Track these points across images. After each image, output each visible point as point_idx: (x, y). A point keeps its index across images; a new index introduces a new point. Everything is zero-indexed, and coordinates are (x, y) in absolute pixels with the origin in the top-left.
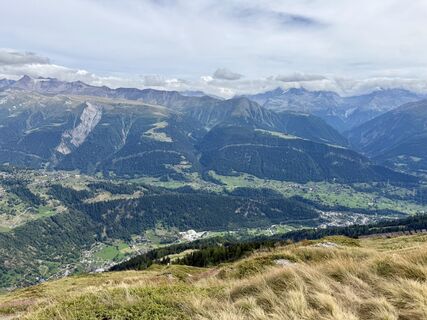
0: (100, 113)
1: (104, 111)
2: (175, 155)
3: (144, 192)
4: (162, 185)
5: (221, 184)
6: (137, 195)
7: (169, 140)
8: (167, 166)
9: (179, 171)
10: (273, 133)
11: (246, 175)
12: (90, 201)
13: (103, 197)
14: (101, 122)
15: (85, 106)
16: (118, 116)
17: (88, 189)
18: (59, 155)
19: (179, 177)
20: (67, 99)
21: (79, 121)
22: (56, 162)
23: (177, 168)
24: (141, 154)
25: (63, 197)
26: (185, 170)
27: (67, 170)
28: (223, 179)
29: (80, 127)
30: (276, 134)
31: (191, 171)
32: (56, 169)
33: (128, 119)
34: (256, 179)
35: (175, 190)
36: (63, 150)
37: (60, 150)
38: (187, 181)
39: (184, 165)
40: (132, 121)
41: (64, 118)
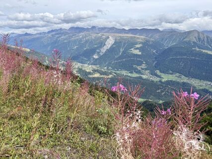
0: (114, 41)
1: (116, 40)
2: (140, 61)
3: (114, 75)
4: (129, 75)
5: (160, 77)
6: (110, 76)
7: (140, 53)
8: (134, 66)
9: (139, 69)
10: (204, 51)
11: (178, 74)
12: (91, 76)
13: (97, 75)
14: (113, 45)
15: (108, 38)
16: (121, 42)
17: (92, 71)
18: (94, 58)
19: (139, 72)
20: (103, 35)
21: (105, 44)
22: (92, 62)
23: (139, 68)
24: (124, 60)
25: (82, 73)
26: (142, 69)
27: (94, 65)
28: (163, 75)
29: (105, 47)
30: (206, 51)
31: (146, 69)
32: (91, 64)
33: (125, 44)
34: (183, 77)
35: (134, 78)
36: (96, 57)
37: (95, 57)
38: (142, 74)
39: (144, 66)
40: (126, 44)
41: (99, 43)
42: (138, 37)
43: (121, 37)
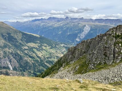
1: (91, 27)
14: (90, 31)
15: (85, 26)
16: (96, 29)
18: (77, 41)
20: (79, 24)
21: (83, 31)
22: (76, 43)
29: (83, 33)
40: (101, 31)
41: (79, 30)
42: (109, 26)
43: (95, 25)
